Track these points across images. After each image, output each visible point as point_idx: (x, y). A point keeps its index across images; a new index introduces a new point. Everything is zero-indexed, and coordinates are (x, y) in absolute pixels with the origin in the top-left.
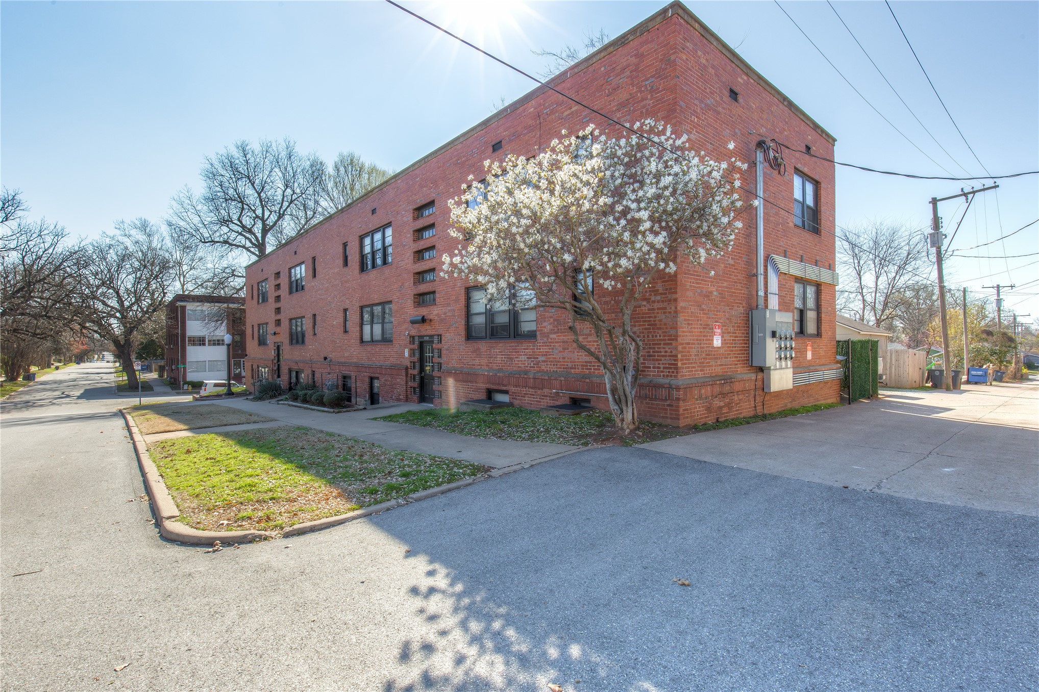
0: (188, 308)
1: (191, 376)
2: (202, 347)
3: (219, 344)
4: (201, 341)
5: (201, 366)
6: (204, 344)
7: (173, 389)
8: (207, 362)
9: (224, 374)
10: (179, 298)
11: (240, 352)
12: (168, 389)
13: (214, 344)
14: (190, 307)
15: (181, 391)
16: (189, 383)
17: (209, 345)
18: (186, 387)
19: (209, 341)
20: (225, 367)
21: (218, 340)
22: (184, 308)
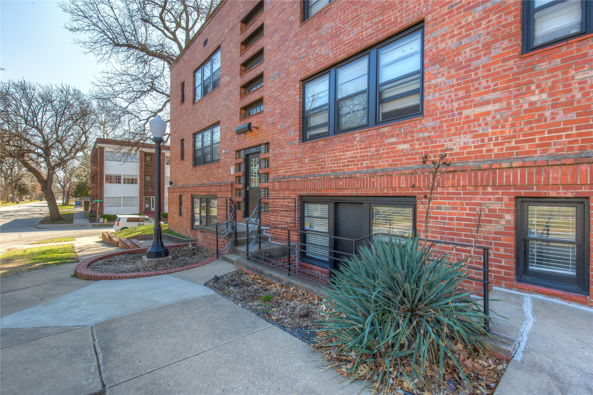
0: (106, 149)
1: (107, 211)
2: (118, 185)
3: (132, 183)
4: (118, 180)
5: (117, 201)
6: (120, 182)
7: (91, 221)
8: (122, 198)
9: (137, 209)
10: (100, 140)
11: (150, 190)
12: (87, 222)
13: (129, 182)
14: (108, 148)
15: (97, 224)
16: (104, 217)
17: (124, 183)
18: (101, 220)
19: (124, 179)
20: (137, 202)
21: (132, 179)
22: (102, 149)
